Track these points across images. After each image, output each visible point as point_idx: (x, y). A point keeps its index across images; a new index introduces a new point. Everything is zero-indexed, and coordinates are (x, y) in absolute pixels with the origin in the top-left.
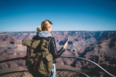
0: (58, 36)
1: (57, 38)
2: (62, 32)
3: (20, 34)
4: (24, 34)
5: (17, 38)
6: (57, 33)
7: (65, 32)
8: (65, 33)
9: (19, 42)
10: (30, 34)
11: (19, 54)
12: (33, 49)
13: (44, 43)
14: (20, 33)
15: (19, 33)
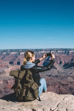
0: (61, 56)
1: (60, 59)
2: (66, 50)
3: (5, 53)
4: (12, 53)
5: (2, 59)
6: (59, 51)
7: (70, 50)
8: (70, 52)
9: (6, 65)
10: (21, 53)
11: (7, 83)
12: (20, 79)
13: (28, 75)
14: (6, 51)
15: (4, 51)
